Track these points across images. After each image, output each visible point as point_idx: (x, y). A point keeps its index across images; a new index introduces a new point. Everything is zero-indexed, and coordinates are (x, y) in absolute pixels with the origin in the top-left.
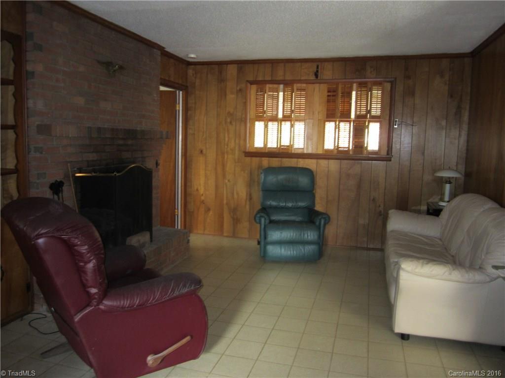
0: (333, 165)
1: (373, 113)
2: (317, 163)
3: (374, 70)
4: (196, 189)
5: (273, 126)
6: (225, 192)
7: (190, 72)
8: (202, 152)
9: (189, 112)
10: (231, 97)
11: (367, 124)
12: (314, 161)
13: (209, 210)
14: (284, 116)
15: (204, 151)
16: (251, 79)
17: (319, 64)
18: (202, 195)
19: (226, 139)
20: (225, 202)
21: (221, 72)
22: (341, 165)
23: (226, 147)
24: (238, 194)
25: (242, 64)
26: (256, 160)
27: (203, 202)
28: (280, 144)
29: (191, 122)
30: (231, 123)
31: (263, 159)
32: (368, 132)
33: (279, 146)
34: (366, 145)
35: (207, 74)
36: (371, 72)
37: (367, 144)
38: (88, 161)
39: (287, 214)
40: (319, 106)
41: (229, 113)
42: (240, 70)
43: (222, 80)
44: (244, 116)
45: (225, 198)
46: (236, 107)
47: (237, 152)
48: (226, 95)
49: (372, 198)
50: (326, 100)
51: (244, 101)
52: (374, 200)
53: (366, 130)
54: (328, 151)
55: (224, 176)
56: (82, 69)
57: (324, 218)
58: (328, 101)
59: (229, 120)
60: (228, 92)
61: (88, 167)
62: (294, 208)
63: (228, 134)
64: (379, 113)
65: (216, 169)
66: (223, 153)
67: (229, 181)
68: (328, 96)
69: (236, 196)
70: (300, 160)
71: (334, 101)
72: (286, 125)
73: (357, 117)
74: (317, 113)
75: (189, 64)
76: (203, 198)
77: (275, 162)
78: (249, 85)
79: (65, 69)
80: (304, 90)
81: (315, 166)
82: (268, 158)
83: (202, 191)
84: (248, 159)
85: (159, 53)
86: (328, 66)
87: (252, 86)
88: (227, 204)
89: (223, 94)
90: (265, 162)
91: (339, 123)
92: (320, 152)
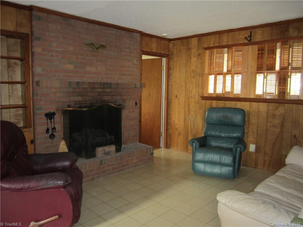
0: (263, 107)
1: (294, 65)
2: (250, 105)
3: (296, 30)
4: (173, 120)
5: (220, 78)
6: (189, 123)
7: (171, 45)
8: (177, 96)
9: (170, 71)
10: (194, 59)
11: (289, 75)
12: (248, 104)
13: (180, 134)
14: (228, 71)
15: (178, 96)
16: (206, 46)
17: (252, 30)
18: (177, 124)
19: (191, 88)
20: (189, 130)
21: (188, 44)
22: (268, 107)
23: (190, 93)
24: (197, 125)
25: (200, 36)
26: (208, 102)
27: (177, 129)
28: (225, 91)
29: (171, 77)
30: (193, 77)
31: (213, 101)
32: (290, 80)
33: (224, 92)
34: (288, 91)
35: (180, 46)
36: (293, 32)
37: (290, 90)
38: (75, 101)
39: (221, 142)
40: (252, 62)
41: (192, 70)
42: (199, 41)
43: (189, 49)
44: (201, 72)
45: (189, 127)
46: (197, 66)
47: (197, 97)
48: (191, 58)
49: (293, 134)
50: (257, 57)
51: (201, 61)
52: (295, 136)
53: (289, 79)
54: (258, 95)
55: (189, 113)
56: (71, 48)
57: (240, 147)
58: (258, 58)
59: (192, 76)
60: (192, 57)
61: (75, 104)
62: (227, 138)
63: (192, 85)
64: (299, 64)
65: (184, 108)
66: (189, 98)
67: (192, 116)
68: (259, 54)
69: (196, 126)
70: (238, 102)
71: (262, 58)
72: (229, 77)
73: (281, 69)
74: (250, 67)
75: (170, 40)
76: (177, 127)
77: (221, 104)
78: (205, 50)
79: (58, 49)
80: (240, 51)
81: (249, 108)
82: (216, 101)
83: (176, 122)
84: (204, 101)
85: (139, 35)
86: (259, 31)
87: (207, 51)
88: (190, 131)
89: (189, 58)
90: (214, 103)
91: (267, 74)
92: (252, 96)
